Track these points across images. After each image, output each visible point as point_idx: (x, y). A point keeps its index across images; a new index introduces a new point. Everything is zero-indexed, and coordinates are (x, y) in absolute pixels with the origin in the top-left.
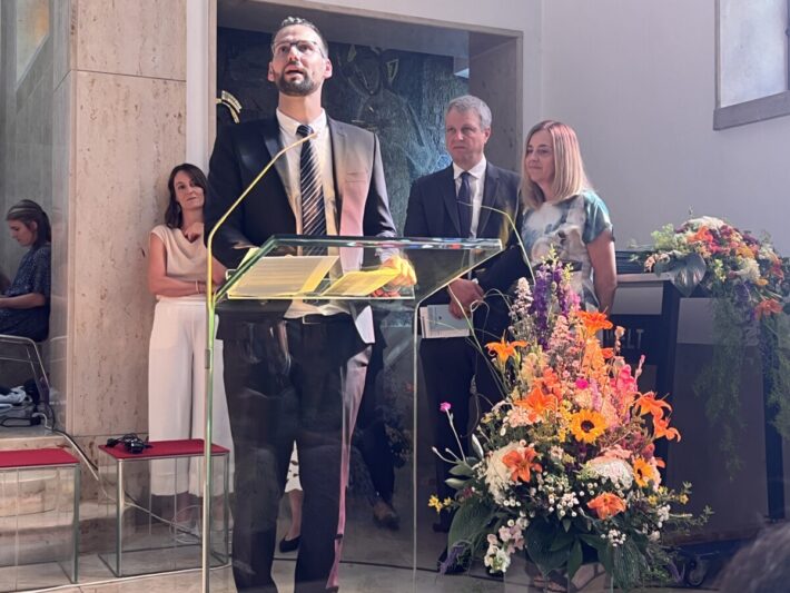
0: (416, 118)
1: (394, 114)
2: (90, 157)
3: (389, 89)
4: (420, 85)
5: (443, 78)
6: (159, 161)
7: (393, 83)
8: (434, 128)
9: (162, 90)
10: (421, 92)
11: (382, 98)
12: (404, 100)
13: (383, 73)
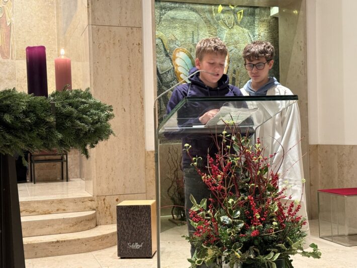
0: (252, 39)
2: (99, 66)
3: (239, 26)
5: (265, 18)
6: (130, 66)
7: (241, 22)
9: (130, 33)
10: (255, 26)
11: (235, 30)
12: (246, 30)
13: (235, 18)
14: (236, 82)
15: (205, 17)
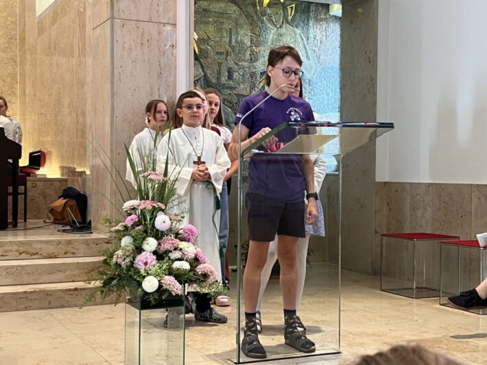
0: (305, 43)
1: (292, 40)
2: (122, 71)
3: (289, 23)
4: (308, 21)
5: (323, 16)
6: (161, 73)
7: (292, 20)
8: (317, 49)
9: (162, 30)
10: (309, 26)
11: (284, 30)
12: (298, 31)
13: (285, 14)
15: (246, 11)
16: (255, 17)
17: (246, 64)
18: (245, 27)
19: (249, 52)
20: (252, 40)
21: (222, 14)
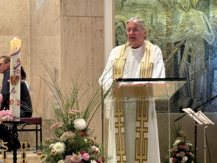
3: (195, 9)
6: (93, 48)
7: (196, 6)
10: (209, 9)
11: (191, 13)
12: (201, 13)
13: (191, 2)
14: (192, 59)
15: (163, 2)
16: (169, 6)
17: (163, 38)
18: (162, 12)
19: (165, 29)
20: (167, 22)
21: (145, 5)
